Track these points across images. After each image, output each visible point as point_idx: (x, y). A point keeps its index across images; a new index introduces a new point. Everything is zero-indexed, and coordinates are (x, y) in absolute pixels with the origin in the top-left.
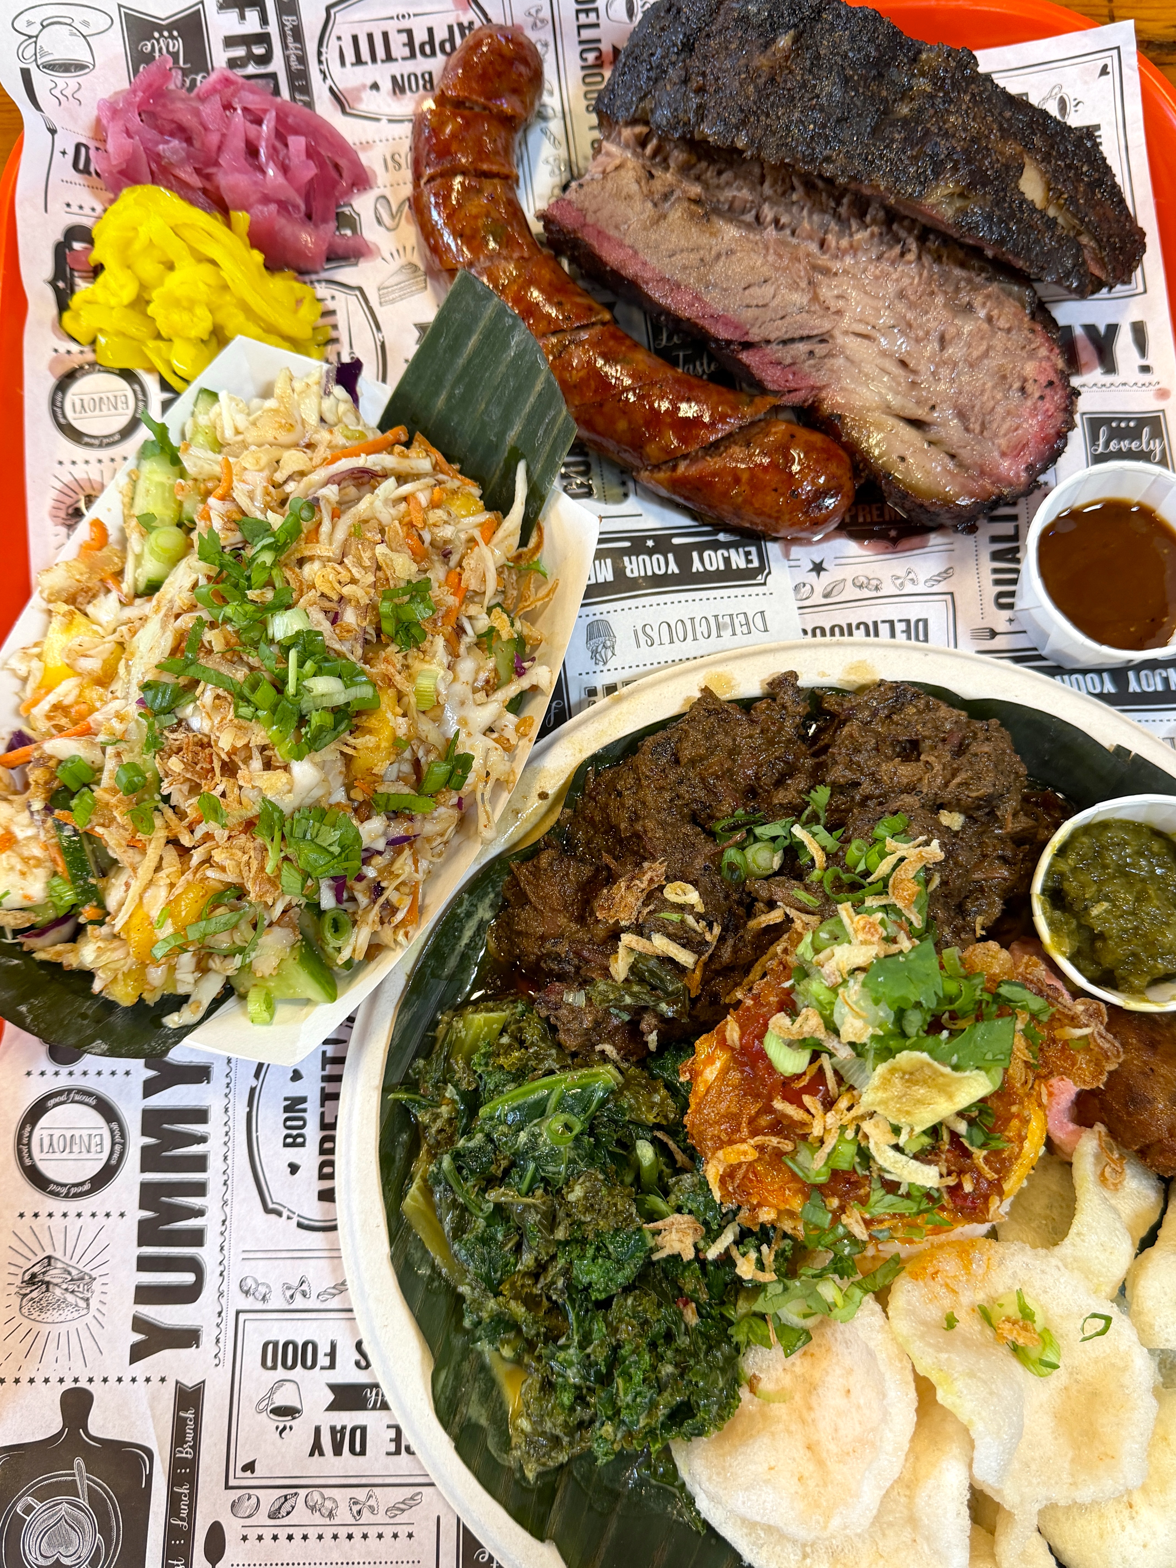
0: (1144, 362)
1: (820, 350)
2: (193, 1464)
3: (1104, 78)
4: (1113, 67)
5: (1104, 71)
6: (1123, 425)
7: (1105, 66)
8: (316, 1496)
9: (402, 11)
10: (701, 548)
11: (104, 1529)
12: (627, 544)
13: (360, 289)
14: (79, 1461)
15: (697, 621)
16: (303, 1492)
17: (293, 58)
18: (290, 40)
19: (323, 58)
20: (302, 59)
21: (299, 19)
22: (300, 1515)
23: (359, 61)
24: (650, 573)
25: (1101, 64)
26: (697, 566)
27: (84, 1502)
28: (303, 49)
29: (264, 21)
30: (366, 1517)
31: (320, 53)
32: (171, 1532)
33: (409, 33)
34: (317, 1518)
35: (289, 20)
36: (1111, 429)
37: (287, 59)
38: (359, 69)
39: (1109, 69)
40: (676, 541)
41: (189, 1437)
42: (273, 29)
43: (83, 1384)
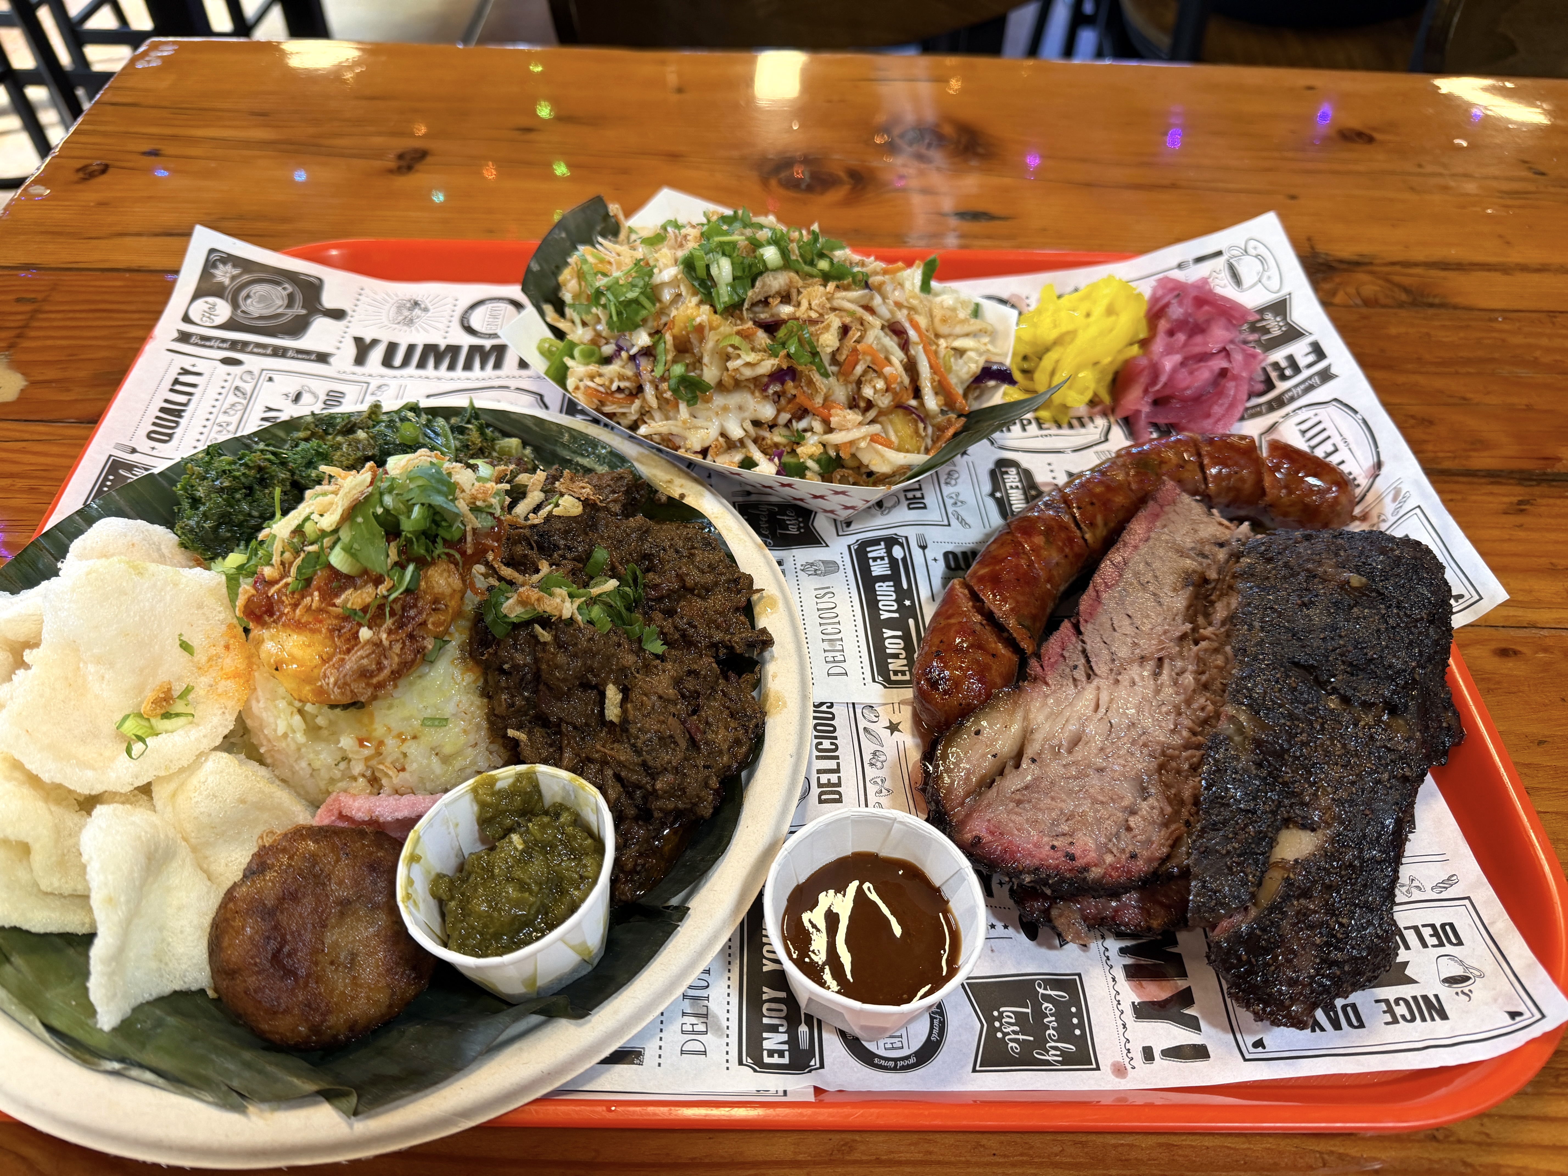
0: (1157, 1054)
1: (1080, 674)
2: (283, 356)
3: (1507, 1016)
4: (1520, 1022)
5: (1513, 1015)
6: (1075, 1021)
7: (1520, 1014)
8: (239, 407)
9: (1350, 439)
10: (906, 638)
11: (261, 318)
12: (905, 586)
13: (1106, 440)
14: (304, 312)
15: (837, 626)
16: (245, 402)
17: (1290, 394)
18: (1302, 387)
19: (1299, 412)
20: (1292, 399)
21: (1319, 386)
22: (232, 399)
23: (1304, 432)
24: (879, 598)
25: (1522, 1008)
26: (888, 633)
27: (280, 311)
28: (1299, 397)
29: (1310, 366)
30: (216, 428)
31: (1300, 408)
32: (245, 344)
33: (1336, 450)
34: (226, 405)
35: (1317, 380)
36: (1069, 1004)
37: (1289, 390)
38: (1299, 435)
39: (1518, 1019)
40: (911, 622)
41: (300, 356)
42: (1305, 374)
43: (349, 318)
